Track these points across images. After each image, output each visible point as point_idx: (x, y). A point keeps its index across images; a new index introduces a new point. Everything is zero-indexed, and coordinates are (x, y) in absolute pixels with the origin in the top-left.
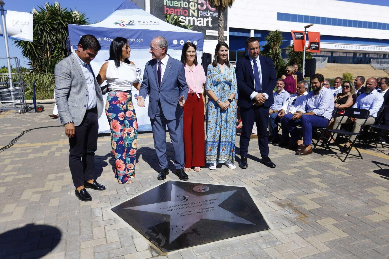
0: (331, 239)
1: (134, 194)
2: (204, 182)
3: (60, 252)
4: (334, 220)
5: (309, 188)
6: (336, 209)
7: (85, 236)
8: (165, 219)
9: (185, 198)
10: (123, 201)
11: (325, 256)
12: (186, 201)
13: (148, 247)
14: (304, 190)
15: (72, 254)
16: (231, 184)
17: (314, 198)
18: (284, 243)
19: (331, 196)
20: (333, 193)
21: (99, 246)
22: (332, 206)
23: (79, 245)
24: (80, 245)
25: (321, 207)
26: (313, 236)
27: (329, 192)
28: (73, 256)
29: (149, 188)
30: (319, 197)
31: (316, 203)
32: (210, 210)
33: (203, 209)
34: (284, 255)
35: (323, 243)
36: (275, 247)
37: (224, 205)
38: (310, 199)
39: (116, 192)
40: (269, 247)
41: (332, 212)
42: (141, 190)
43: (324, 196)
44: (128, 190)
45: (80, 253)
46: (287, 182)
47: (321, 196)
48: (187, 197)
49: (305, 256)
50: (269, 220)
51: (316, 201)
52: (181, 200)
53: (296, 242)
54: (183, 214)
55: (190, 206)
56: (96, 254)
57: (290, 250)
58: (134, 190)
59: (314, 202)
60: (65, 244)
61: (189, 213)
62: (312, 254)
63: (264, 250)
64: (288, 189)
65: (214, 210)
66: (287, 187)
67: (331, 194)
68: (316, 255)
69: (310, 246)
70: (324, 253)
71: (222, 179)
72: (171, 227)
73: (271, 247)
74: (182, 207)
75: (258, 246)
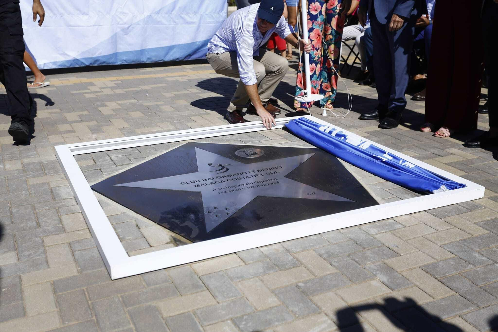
0: (488, 219)
1: (128, 164)
2: (254, 143)
3: (7, 252)
4: (491, 192)
5: (442, 148)
6: (493, 177)
7: (50, 228)
8: (192, 198)
9: (223, 167)
10: (110, 174)
11: (480, 241)
12: (225, 171)
13: (170, 239)
14: (433, 150)
15: (30, 255)
16: (302, 145)
17: (453, 161)
18: (408, 225)
19: (481, 159)
20: (485, 154)
21: (78, 241)
22: (486, 172)
23: (41, 241)
24: (43, 241)
25: (466, 174)
26: (457, 215)
27: (477, 152)
28: (34, 257)
29: (153, 154)
30: (461, 160)
31: (456, 169)
32: (272, 184)
33: (258, 182)
34: (409, 241)
35: (475, 223)
36: (393, 232)
37: (294, 175)
38: (445, 164)
39: (93, 161)
40: (383, 232)
41: (487, 180)
42: (140, 158)
43: (471, 158)
44: (114, 159)
45: (45, 252)
46: (402, 140)
47: (464, 159)
48: (226, 165)
49: (447, 242)
50: (377, 195)
51: (457, 166)
52: (217, 171)
53: (429, 224)
54: (223, 191)
55: (233, 178)
56: (76, 253)
57: (419, 236)
58: (126, 157)
59: (453, 168)
60: (12, 241)
61: (234, 188)
62: (458, 239)
63: (375, 236)
64: (405, 150)
65: (278, 183)
66: (403, 148)
67: (480, 155)
68: (464, 240)
69: (454, 228)
70: (479, 237)
71: (285, 138)
72: (205, 210)
73: (386, 232)
74: (219, 180)
75: (363, 232)
